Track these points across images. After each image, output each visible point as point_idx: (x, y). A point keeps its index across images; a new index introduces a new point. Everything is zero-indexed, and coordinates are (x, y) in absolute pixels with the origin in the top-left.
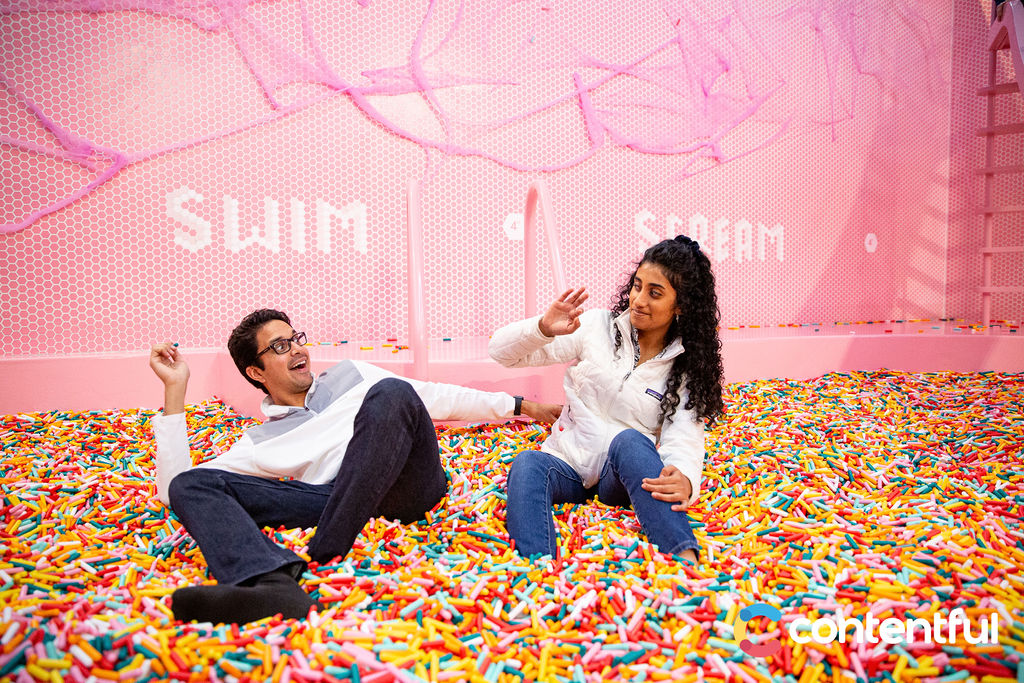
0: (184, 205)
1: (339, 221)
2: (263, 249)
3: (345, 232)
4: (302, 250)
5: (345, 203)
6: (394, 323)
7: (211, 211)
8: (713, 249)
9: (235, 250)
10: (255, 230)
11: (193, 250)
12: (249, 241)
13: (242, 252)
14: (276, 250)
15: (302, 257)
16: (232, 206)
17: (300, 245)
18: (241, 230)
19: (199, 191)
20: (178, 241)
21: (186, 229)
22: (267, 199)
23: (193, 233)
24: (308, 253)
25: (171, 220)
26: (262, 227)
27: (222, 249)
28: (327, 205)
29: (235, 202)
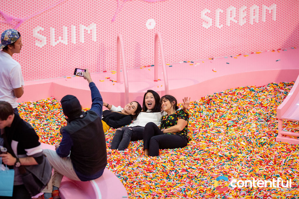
0: (38, 32)
1: (87, 31)
2: (62, 44)
3: (89, 35)
4: (75, 43)
5: (89, 24)
6: (105, 65)
7: (46, 33)
8: (238, 20)
9: (54, 45)
11: (41, 47)
12: (58, 42)
13: (56, 46)
14: (66, 44)
15: (75, 45)
17: (74, 41)
18: (55, 38)
19: (42, 27)
20: (36, 44)
21: (39, 40)
22: (64, 26)
23: (41, 41)
24: (77, 43)
25: (34, 38)
26: (62, 36)
27: (50, 45)
28: (83, 26)
29: (54, 29)
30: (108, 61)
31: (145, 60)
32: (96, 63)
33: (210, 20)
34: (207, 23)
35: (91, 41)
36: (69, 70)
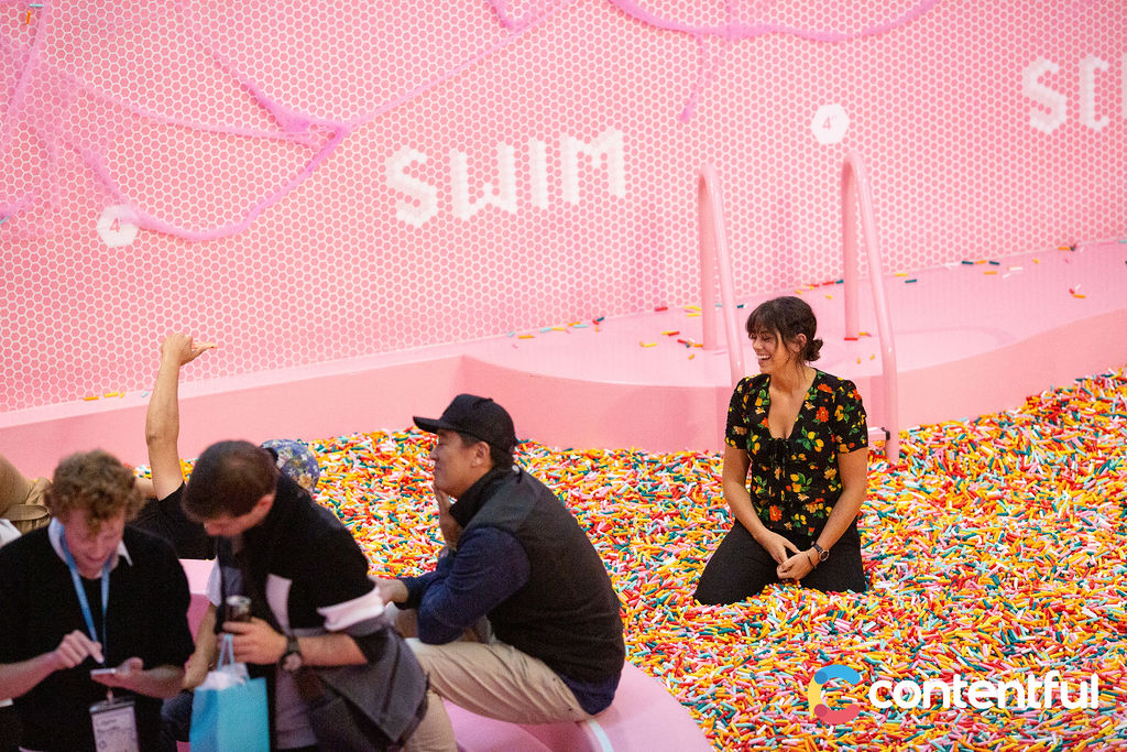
0: (406, 170)
1: (589, 159)
2: (497, 210)
3: (597, 172)
4: (544, 205)
5: (595, 134)
6: (663, 286)
7: (436, 173)
9: (465, 217)
10: (488, 187)
11: (418, 224)
12: (481, 203)
13: (473, 219)
14: (513, 209)
15: (544, 213)
16: (459, 161)
17: (541, 199)
18: (471, 190)
19: (421, 149)
20: (400, 216)
21: (408, 199)
22: (501, 145)
23: (417, 203)
24: (552, 207)
25: (392, 191)
26: (496, 182)
27: (450, 218)
28: (573, 139)
29: (463, 156)
30: (670, 270)
31: (812, 263)
32: (625, 277)
33: (1059, 101)
34: (1048, 111)
35: (606, 194)
36: (526, 307)
